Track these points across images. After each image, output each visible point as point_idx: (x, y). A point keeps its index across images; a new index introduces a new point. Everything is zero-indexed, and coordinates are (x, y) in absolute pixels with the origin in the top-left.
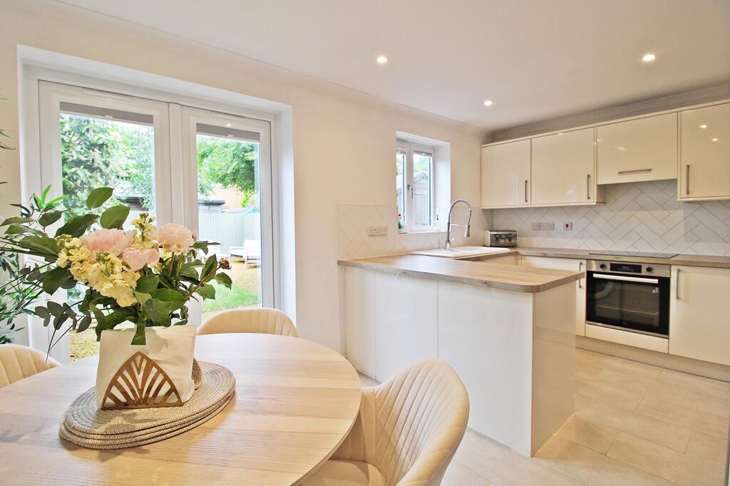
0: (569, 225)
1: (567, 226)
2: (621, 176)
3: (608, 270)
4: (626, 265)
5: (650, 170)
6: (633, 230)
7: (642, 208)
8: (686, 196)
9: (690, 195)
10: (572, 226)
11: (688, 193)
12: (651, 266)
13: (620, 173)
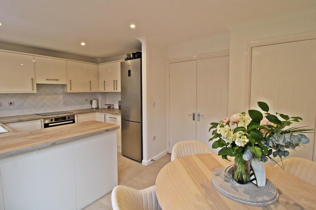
0: (12, 103)
1: (11, 104)
2: (47, 81)
3: (54, 121)
4: (60, 118)
5: (58, 80)
6: (45, 103)
7: (48, 94)
8: (70, 90)
9: (71, 91)
10: (14, 104)
11: (71, 90)
12: (69, 116)
13: (47, 79)
